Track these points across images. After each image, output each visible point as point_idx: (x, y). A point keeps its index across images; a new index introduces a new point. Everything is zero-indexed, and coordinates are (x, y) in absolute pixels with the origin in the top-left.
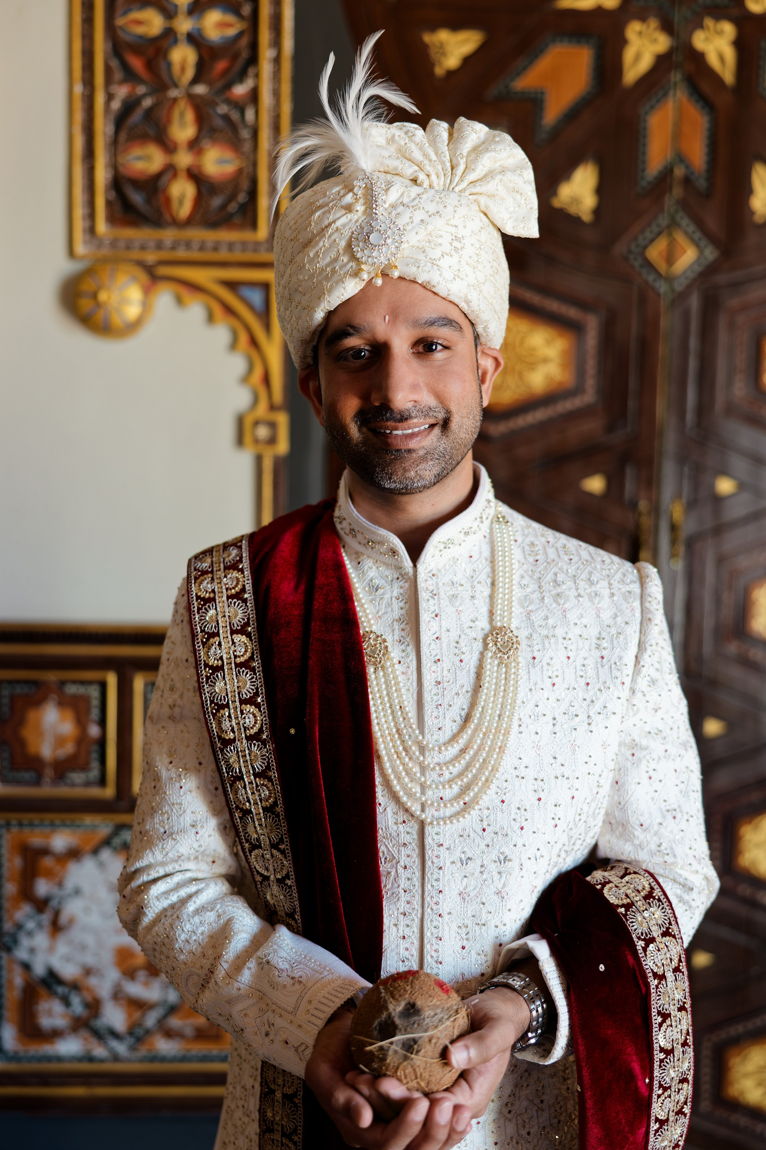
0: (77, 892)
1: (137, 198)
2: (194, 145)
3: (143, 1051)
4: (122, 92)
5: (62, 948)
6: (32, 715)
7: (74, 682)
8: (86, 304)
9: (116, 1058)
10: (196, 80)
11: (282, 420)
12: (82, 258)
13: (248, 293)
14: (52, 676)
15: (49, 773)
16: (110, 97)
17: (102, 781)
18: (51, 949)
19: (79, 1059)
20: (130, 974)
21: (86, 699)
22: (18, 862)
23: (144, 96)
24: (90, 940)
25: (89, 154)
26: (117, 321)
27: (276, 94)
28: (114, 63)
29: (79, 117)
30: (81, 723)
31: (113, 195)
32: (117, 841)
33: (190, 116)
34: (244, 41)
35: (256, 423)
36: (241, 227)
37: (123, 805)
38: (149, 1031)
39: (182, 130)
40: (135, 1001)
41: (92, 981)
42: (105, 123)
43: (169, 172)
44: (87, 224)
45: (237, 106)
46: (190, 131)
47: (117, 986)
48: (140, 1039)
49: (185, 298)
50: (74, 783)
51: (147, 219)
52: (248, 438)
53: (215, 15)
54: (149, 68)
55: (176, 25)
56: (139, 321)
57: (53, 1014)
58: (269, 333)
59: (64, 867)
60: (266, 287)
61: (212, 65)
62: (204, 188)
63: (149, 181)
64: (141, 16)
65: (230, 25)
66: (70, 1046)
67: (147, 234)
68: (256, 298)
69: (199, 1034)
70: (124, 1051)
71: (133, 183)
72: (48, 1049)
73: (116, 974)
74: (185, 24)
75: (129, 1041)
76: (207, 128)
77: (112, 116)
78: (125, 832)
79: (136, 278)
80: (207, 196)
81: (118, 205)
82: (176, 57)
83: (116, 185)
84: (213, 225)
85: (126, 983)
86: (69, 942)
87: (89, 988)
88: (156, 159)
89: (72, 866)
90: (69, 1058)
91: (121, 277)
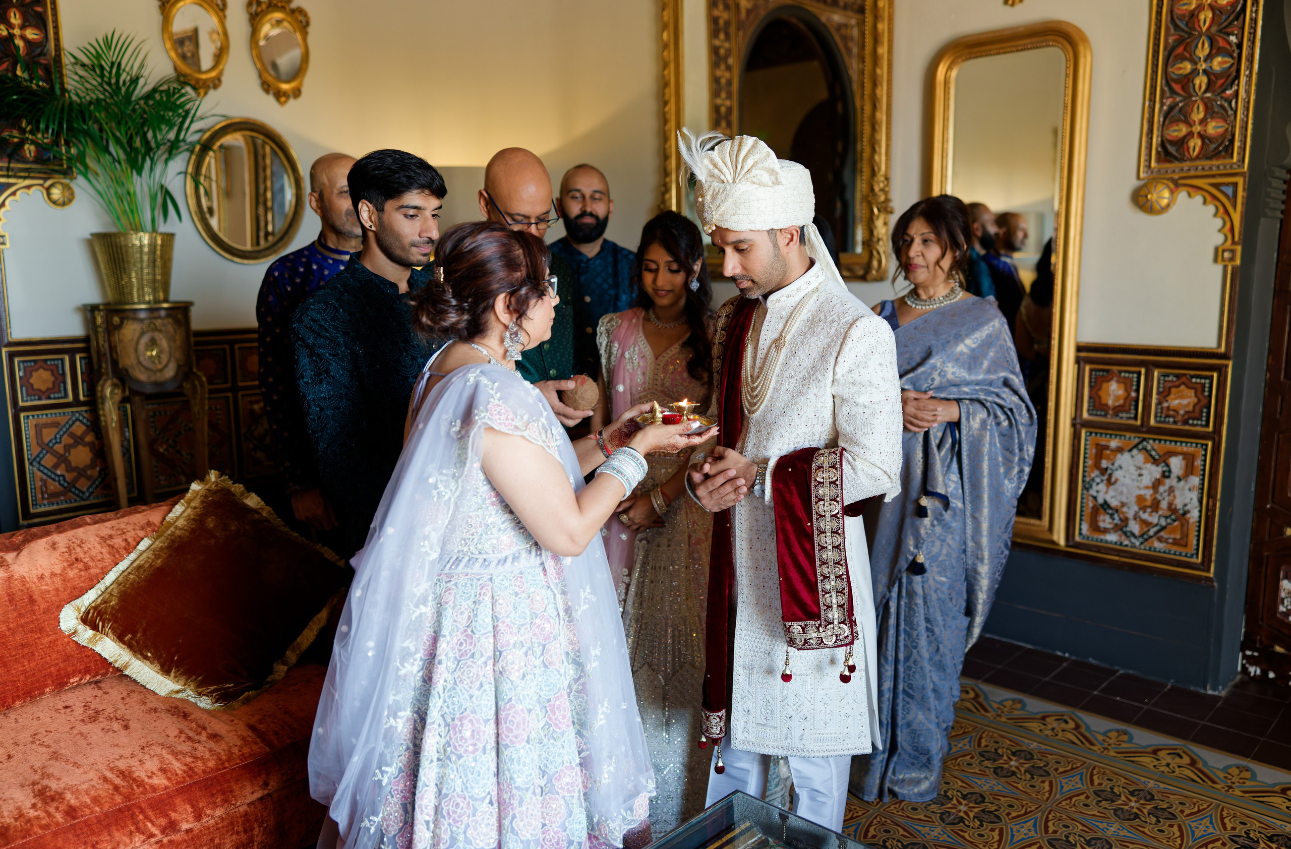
0: (1121, 467)
1: (1172, 149)
2: (1203, 122)
3: (1147, 545)
4: (1168, 102)
5: (1111, 492)
6: (1105, 385)
7: (1125, 372)
8: (1142, 200)
9: (1134, 546)
10: (1206, 91)
11: (1239, 249)
12: (1143, 179)
13: (1223, 188)
14: (1115, 368)
15: (1111, 412)
16: (1162, 104)
17: (1136, 418)
18: (1107, 492)
19: (1116, 543)
20: (1143, 509)
21: (1131, 379)
22: (1094, 451)
23: (1181, 101)
24: (1125, 490)
25: (1149, 132)
26: (1157, 206)
27: (1248, 92)
28: (1166, 89)
29: (1146, 115)
30: (1127, 391)
31: (1160, 149)
32: (1140, 447)
33: (1202, 108)
34: (1234, 69)
35: (1224, 251)
36: (1224, 158)
37: (1145, 429)
38: (1151, 537)
39: (1198, 115)
40: (1145, 523)
41: (1125, 509)
42: (1159, 117)
43: (1190, 135)
44: (1147, 163)
45: (1226, 100)
46: (1201, 115)
47: (1136, 514)
48: (1146, 540)
49: (1192, 193)
50: (1122, 418)
51: (1176, 159)
52: (1220, 258)
53: (1219, 59)
54: (1183, 88)
55: (1199, 67)
56: (1168, 206)
57: (1105, 521)
58: (1235, 207)
59: (1115, 456)
60: (1235, 185)
61: (1215, 83)
62: (1207, 141)
63: (1179, 140)
64: (1181, 65)
65: (1226, 62)
66: (1112, 537)
67: (1176, 165)
68: (1229, 191)
69: (1176, 542)
70: (1137, 543)
71: (1172, 143)
72: (1102, 537)
73: (1136, 508)
74: (1203, 66)
75: (1141, 540)
76: (1210, 112)
77: (1163, 113)
78: (1145, 443)
79: (1168, 187)
80: (1208, 145)
81: (1162, 153)
82: (1197, 82)
83: (1163, 144)
84: (1210, 158)
85: (1141, 513)
86: (1115, 490)
87: (1123, 513)
88: (1183, 130)
89: (1119, 456)
90: (1111, 542)
91: (1160, 187)
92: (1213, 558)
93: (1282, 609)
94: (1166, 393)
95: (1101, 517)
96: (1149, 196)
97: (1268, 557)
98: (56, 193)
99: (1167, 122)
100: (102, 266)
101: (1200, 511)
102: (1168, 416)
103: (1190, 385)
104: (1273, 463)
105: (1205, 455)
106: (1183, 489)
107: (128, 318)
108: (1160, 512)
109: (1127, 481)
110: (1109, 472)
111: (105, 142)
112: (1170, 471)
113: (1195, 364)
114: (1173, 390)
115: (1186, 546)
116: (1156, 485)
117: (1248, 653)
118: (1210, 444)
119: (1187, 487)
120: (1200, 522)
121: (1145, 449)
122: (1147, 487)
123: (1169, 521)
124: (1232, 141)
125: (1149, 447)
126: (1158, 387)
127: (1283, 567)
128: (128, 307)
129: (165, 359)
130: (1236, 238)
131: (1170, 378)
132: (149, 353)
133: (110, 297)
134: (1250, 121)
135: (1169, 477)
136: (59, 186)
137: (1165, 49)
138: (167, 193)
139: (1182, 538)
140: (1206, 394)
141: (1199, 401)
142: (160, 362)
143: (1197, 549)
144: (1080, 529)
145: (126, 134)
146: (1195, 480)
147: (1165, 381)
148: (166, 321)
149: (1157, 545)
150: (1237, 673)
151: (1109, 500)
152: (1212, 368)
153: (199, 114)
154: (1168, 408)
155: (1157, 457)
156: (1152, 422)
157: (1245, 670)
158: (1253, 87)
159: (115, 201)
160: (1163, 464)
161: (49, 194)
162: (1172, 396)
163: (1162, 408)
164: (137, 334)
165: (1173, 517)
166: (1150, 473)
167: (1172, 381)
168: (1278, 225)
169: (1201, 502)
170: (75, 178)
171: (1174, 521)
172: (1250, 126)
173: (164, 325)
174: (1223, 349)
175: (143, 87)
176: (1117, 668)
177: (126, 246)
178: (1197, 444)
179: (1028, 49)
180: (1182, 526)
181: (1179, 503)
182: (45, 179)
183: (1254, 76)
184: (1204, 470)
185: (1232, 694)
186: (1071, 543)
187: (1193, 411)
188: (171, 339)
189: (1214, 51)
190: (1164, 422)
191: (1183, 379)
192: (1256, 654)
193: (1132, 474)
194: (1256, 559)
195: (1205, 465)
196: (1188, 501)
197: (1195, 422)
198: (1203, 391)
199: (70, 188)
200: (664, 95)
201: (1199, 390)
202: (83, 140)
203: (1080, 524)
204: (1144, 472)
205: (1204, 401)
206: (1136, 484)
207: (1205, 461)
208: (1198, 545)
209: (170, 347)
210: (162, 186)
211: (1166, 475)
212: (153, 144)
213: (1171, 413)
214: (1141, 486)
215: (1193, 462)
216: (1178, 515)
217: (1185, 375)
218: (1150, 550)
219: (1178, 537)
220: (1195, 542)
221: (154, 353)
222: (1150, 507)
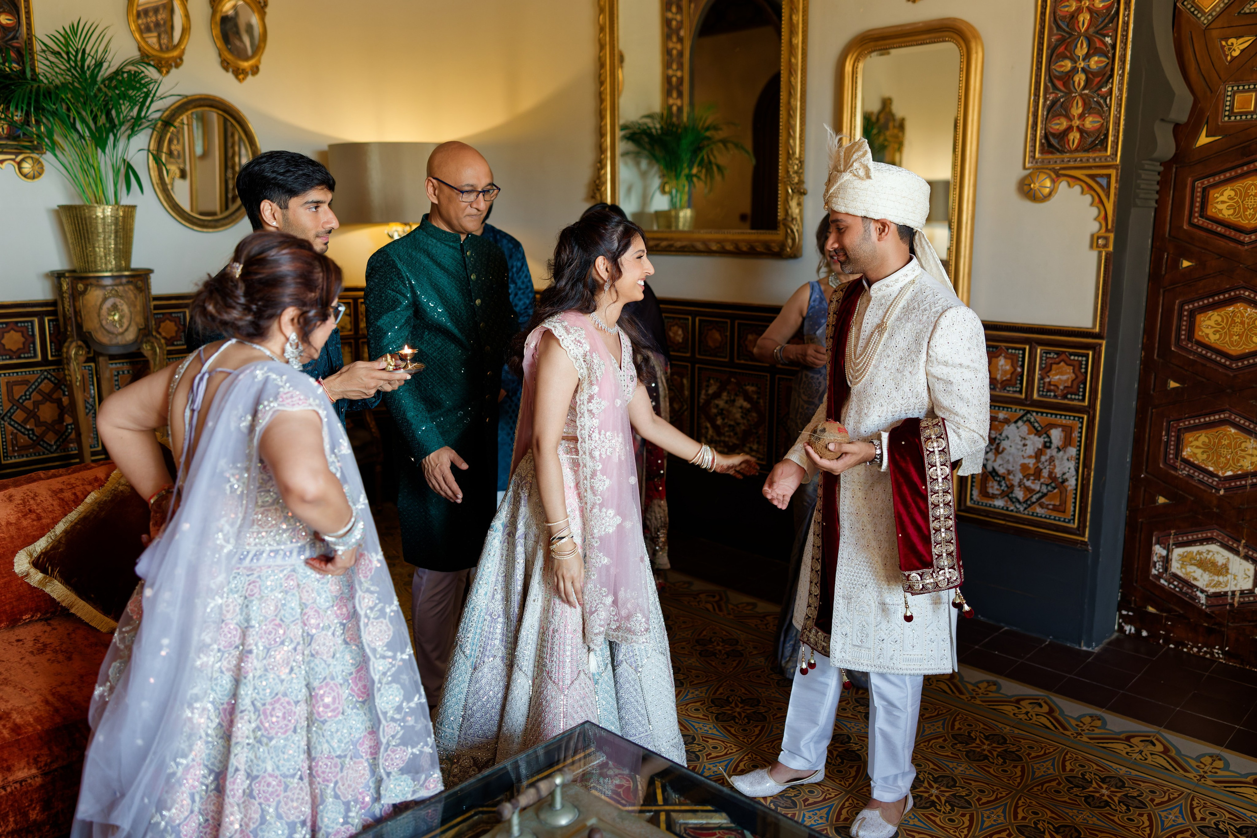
0: (1007, 437)
1: (1054, 141)
2: (1082, 116)
3: (1030, 510)
4: (1051, 97)
5: (999, 461)
7: (1013, 348)
8: (1026, 188)
9: (1018, 511)
10: (1084, 88)
11: (1112, 236)
12: (1029, 169)
13: (1098, 179)
14: (1003, 345)
15: (999, 386)
16: (1045, 99)
17: (1021, 392)
18: (995, 461)
19: (1003, 508)
20: (1027, 477)
21: (1017, 356)
23: (1062, 97)
24: (1011, 459)
25: (1035, 124)
26: (1039, 195)
27: (1121, 90)
28: (1049, 85)
29: (1032, 109)
30: (1014, 366)
31: (1043, 141)
32: (1025, 419)
33: (1080, 104)
34: (1109, 67)
35: (1098, 238)
36: (1100, 151)
37: (1028, 403)
38: (1034, 503)
39: (1077, 110)
40: (1028, 490)
41: (1011, 477)
42: (1043, 110)
43: (1070, 129)
44: (1032, 154)
45: (1102, 97)
46: (1080, 110)
47: (1021, 481)
48: (1029, 506)
49: (1072, 183)
50: (1009, 391)
51: (1058, 150)
52: (1095, 245)
53: (1096, 58)
54: (1064, 85)
55: (1078, 65)
56: (1050, 194)
57: (994, 488)
58: (1108, 197)
59: (1003, 427)
60: (1109, 176)
61: (1092, 81)
62: (1085, 135)
63: (1060, 134)
64: (1063, 63)
65: (1102, 62)
66: (999, 503)
67: (1058, 156)
68: (1104, 182)
69: (1055, 509)
70: (1022, 509)
71: (1053, 135)
72: (990, 502)
73: (1021, 476)
74: (1081, 64)
75: (1025, 505)
76: (1088, 108)
77: (1046, 107)
78: (1029, 415)
79: (1050, 176)
80: (1085, 138)
81: (1046, 145)
82: (1076, 79)
83: (1046, 136)
84: (1087, 150)
85: (1025, 480)
86: (1003, 459)
87: (1009, 480)
88: (1064, 124)
89: (1006, 427)
90: (998, 508)
91: (1042, 176)
92: (1088, 524)
93: (1154, 572)
94: (1048, 369)
95: (990, 484)
96: (1032, 186)
97: (1142, 522)
98: (27, 167)
99: (1050, 116)
100: (68, 236)
101: (1077, 480)
102: (1049, 391)
103: (1069, 362)
104: (1147, 436)
105: (1081, 428)
106: (1062, 459)
107: (91, 284)
108: (1042, 480)
109: (1013, 450)
110: (997, 441)
111: (72, 120)
112: (1051, 442)
113: (1073, 342)
114: (1054, 366)
115: (1064, 512)
116: (1038, 454)
117: (1124, 612)
118: (1085, 417)
119: (1066, 457)
120: (1076, 490)
121: (1029, 421)
122: (1030, 457)
123: (1049, 488)
124: (1106, 136)
125: (1032, 420)
126: (1041, 364)
127: (1155, 533)
128: (91, 275)
129: (126, 322)
130: (1110, 227)
131: (1052, 356)
132: (111, 318)
133: (77, 265)
134: (1122, 118)
135: (1049, 447)
136: (30, 161)
137: (1048, 48)
138: (129, 167)
139: (1060, 505)
140: (1083, 370)
141: (1077, 377)
142: (121, 326)
143: (1074, 515)
144: (971, 495)
145: (92, 112)
146: (1072, 451)
147: (1047, 358)
148: (126, 288)
149: (1039, 510)
150: (1114, 631)
151: (996, 467)
152: (1087, 347)
153: (158, 94)
154: (1049, 382)
155: (1039, 429)
156: (1035, 396)
157: (1121, 628)
158: (1125, 86)
159: (80, 175)
160: (1045, 435)
161: (20, 168)
162: (1053, 372)
163: (1044, 383)
164: (100, 300)
165: (1053, 485)
166: (1034, 444)
167: (1053, 358)
168: (1153, 214)
169: (1077, 471)
170: (45, 153)
171: (1054, 488)
172: (1122, 122)
173: (125, 291)
174: (1097, 330)
175: (107, 69)
176: (1002, 624)
177: (90, 217)
178: (1074, 417)
179: (927, 43)
180: (1061, 493)
181: (1058, 472)
182: (17, 154)
183: (1126, 76)
184: (1080, 442)
185: (1105, 650)
186: (963, 507)
187: (1072, 387)
188: (132, 305)
189: (1091, 52)
190: (1046, 396)
191: (1063, 357)
192: (1131, 613)
193: (1017, 444)
194: (1131, 525)
195: (1081, 437)
196: (1066, 470)
197: (1073, 397)
198: (1081, 368)
199: (39, 162)
200: (600, 75)
201: (1077, 367)
202: (51, 119)
203: (972, 490)
204: (1028, 442)
205: (1081, 378)
206: (1021, 453)
207: (1081, 433)
208: (1074, 511)
209: (131, 313)
210: (124, 160)
211: (1047, 445)
212: (117, 122)
213: (1052, 387)
214: (1025, 455)
215: (1071, 434)
216: (1057, 483)
217: (1064, 352)
218: (1032, 515)
219: (1058, 503)
220: (1072, 508)
221: (116, 317)
222: (1033, 475)
